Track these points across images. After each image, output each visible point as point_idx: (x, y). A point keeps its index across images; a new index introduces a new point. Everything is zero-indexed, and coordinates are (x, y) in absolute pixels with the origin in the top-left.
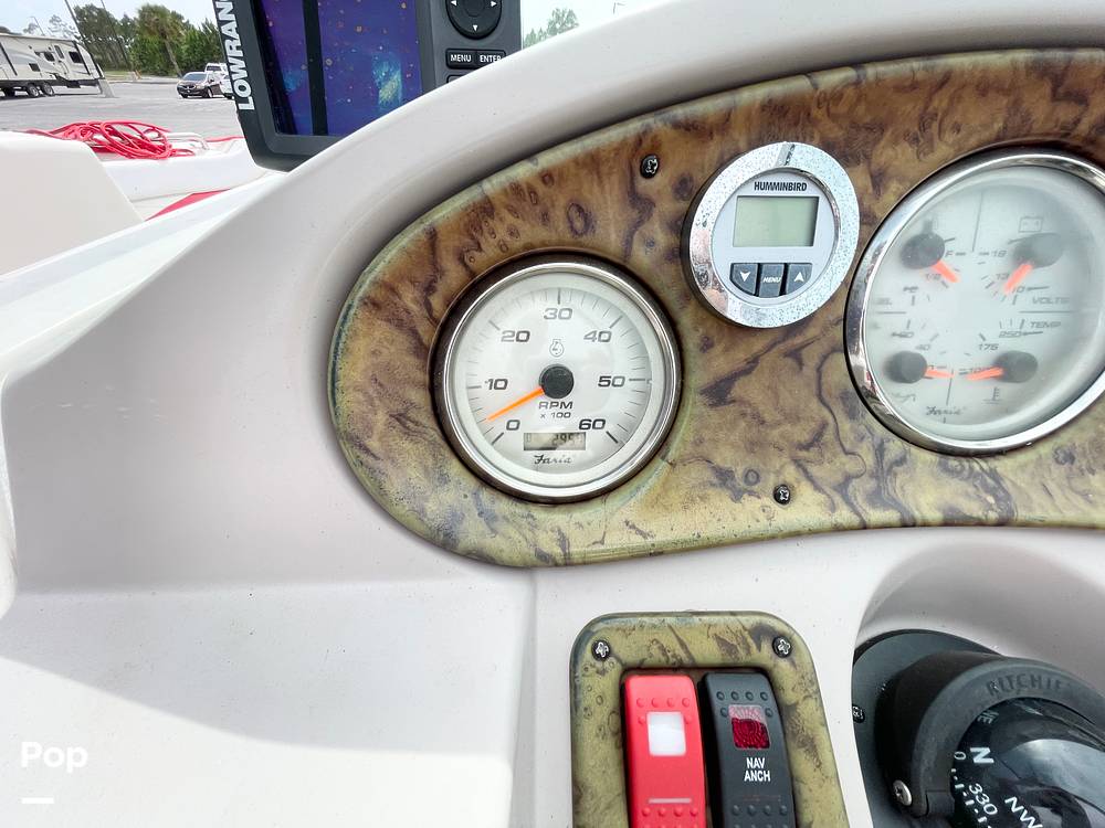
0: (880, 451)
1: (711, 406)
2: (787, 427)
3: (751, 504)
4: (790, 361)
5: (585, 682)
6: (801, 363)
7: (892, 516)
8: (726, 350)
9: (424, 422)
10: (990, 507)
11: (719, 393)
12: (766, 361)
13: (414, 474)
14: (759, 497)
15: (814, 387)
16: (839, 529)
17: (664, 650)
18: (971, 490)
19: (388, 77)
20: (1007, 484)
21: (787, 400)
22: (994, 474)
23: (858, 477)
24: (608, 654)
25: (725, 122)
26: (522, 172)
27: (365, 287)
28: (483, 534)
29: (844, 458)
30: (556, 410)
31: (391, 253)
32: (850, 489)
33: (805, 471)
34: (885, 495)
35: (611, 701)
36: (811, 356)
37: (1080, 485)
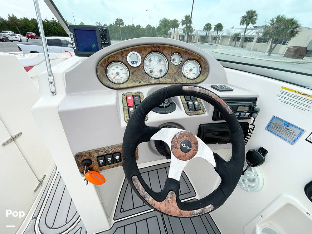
0: (149, 78)
1: (133, 75)
2: (140, 76)
3: (137, 83)
4: (139, 70)
5: (123, 97)
7: (150, 83)
8: (133, 69)
9: (105, 76)
10: (159, 82)
11: (133, 73)
12: (137, 70)
13: (105, 80)
15: (142, 72)
16: (145, 85)
17: (130, 94)
18: (157, 81)
19: (94, 45)
21: (139, 74)
22: (159, 80)
23: (147, 80)
24: (125, 95)
25: (128, 50)
26: (112, 54)
27: (100, 63)
28: (112, 86)
29: (145, 79)
30: (118, 76)
31: (102, 61)
32: (146, 82)
33: (142, 80)
35: (125, 98)
36: (141, 70)
37: (166, 80)
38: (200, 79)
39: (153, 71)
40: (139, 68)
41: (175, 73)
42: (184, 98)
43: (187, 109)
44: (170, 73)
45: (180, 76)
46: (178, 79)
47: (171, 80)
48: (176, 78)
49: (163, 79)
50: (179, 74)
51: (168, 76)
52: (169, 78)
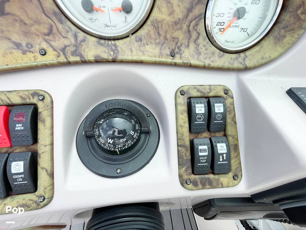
2: (37, 26)
3: (30, 55)
10: (111, 55)
14: (33, 53)
16: (60, 65)
17: (2, 100)
18: (107, 50)
20: (119, 49)
22: (115, 45)
23: (69, 46)
29: (63, 39)
32: (66, 50)
33: (50, 44)
34: (77, 52)
37: (142, 49)
38: (260, 57)
39: (97, 4)
41: (176, 23)
42: (187, 125)
43: (186, 171)
44: (156, 20)
45: (194, 35)
46: (183, 48)
47: (161, 49)
48: (179, 44)
49: (130, 42)
50: (191, 28)
51: (148, 34)
52: (153, 41)
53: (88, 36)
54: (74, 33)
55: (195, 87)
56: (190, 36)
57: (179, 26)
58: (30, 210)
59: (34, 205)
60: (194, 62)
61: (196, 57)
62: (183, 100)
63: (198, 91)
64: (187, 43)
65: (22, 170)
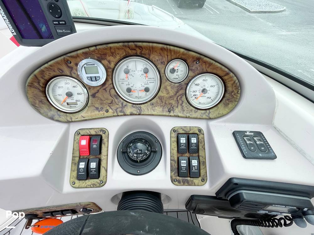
0: (122, 104)
1: (93, 98)
2: (106, 101)
3: (101, 112)
4: (104, 90)
6: (106, 91)
7: (123, 114)
8: (93, 89)
9: (46, 102)
10: (138, 112)
11: (94, 96)
12: (100, 91)
13: (45, 109)
14: (103, 111)
15: (109, 94)
16: (114, 116)
17: (87, 133)
18: (136, 110)
20: (142, 109)
21: (105, 97)
22: (140, 107)
23: (119, 108)
24: (79, 134)
25: (77, 56)
28: (58, 118)
29: (117, 105)
30: (71, 99)
32: (117, 110)
33: (111, 108)
34: (122, 111)
36: (108, 90)
37: (153, 108)
39: (133, 89)
40: (105, 87)
41: (170, 97)
42: (176, 149)
43: (174, 174)
44: (160, 96)
45: (180, 102)
46: (175, 108)
47: (163, 108)
48: (173, 106)
49: (148, 105)
50: (178, 99)
51: (157, 102)
52: (159, 105)
53: (128, 103)
54: (122, 102)
55: (181, 128)
56: (178, 103)
57: (172, 98)
58: (96, 187)
59: (98, 185)
60: (180, 115)
61: (182, 112)
62: (174, 135)
63: (183, 130)
64: (177, 106)
65: (95, 167)
